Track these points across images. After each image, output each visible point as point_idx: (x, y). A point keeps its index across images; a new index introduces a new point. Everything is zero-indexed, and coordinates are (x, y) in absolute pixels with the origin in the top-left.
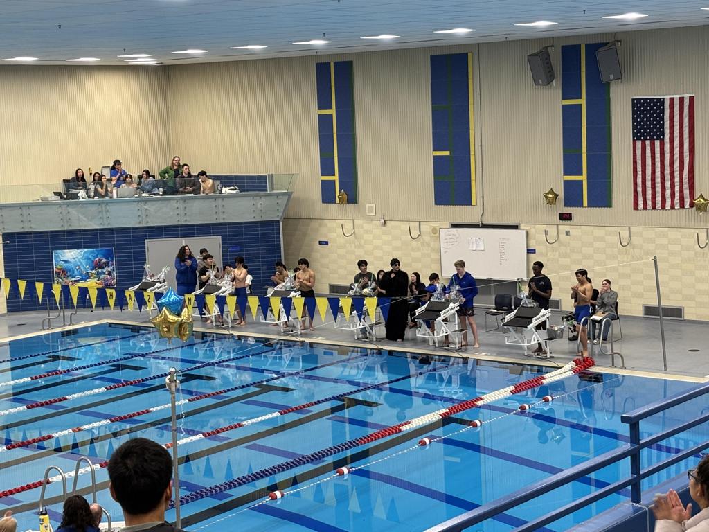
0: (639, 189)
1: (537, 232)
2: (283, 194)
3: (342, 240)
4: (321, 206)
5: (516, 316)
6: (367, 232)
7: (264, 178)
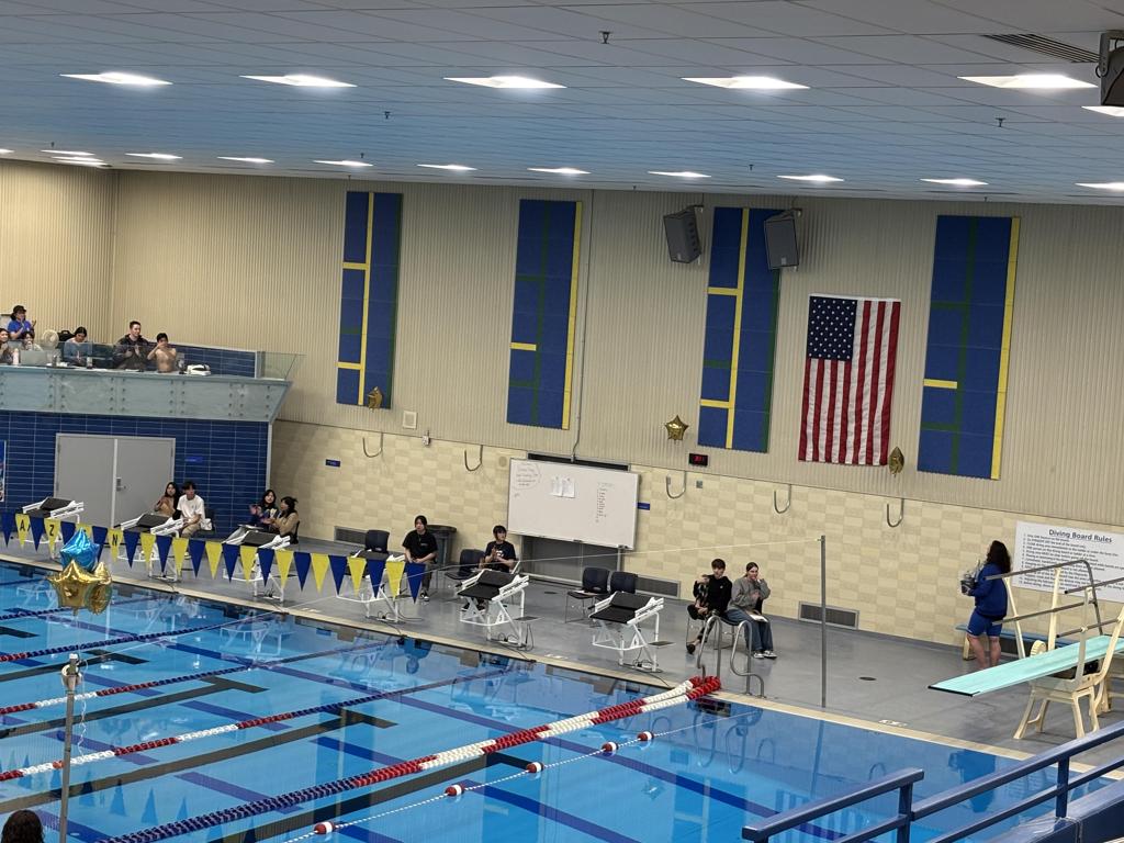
0: (810, 431)
1: (655, 478)
2: (278, 384)
3: (362, 462)
4: (334, 407)
5: (612, 605)
6: (402, 453)
7: (252, 356)
